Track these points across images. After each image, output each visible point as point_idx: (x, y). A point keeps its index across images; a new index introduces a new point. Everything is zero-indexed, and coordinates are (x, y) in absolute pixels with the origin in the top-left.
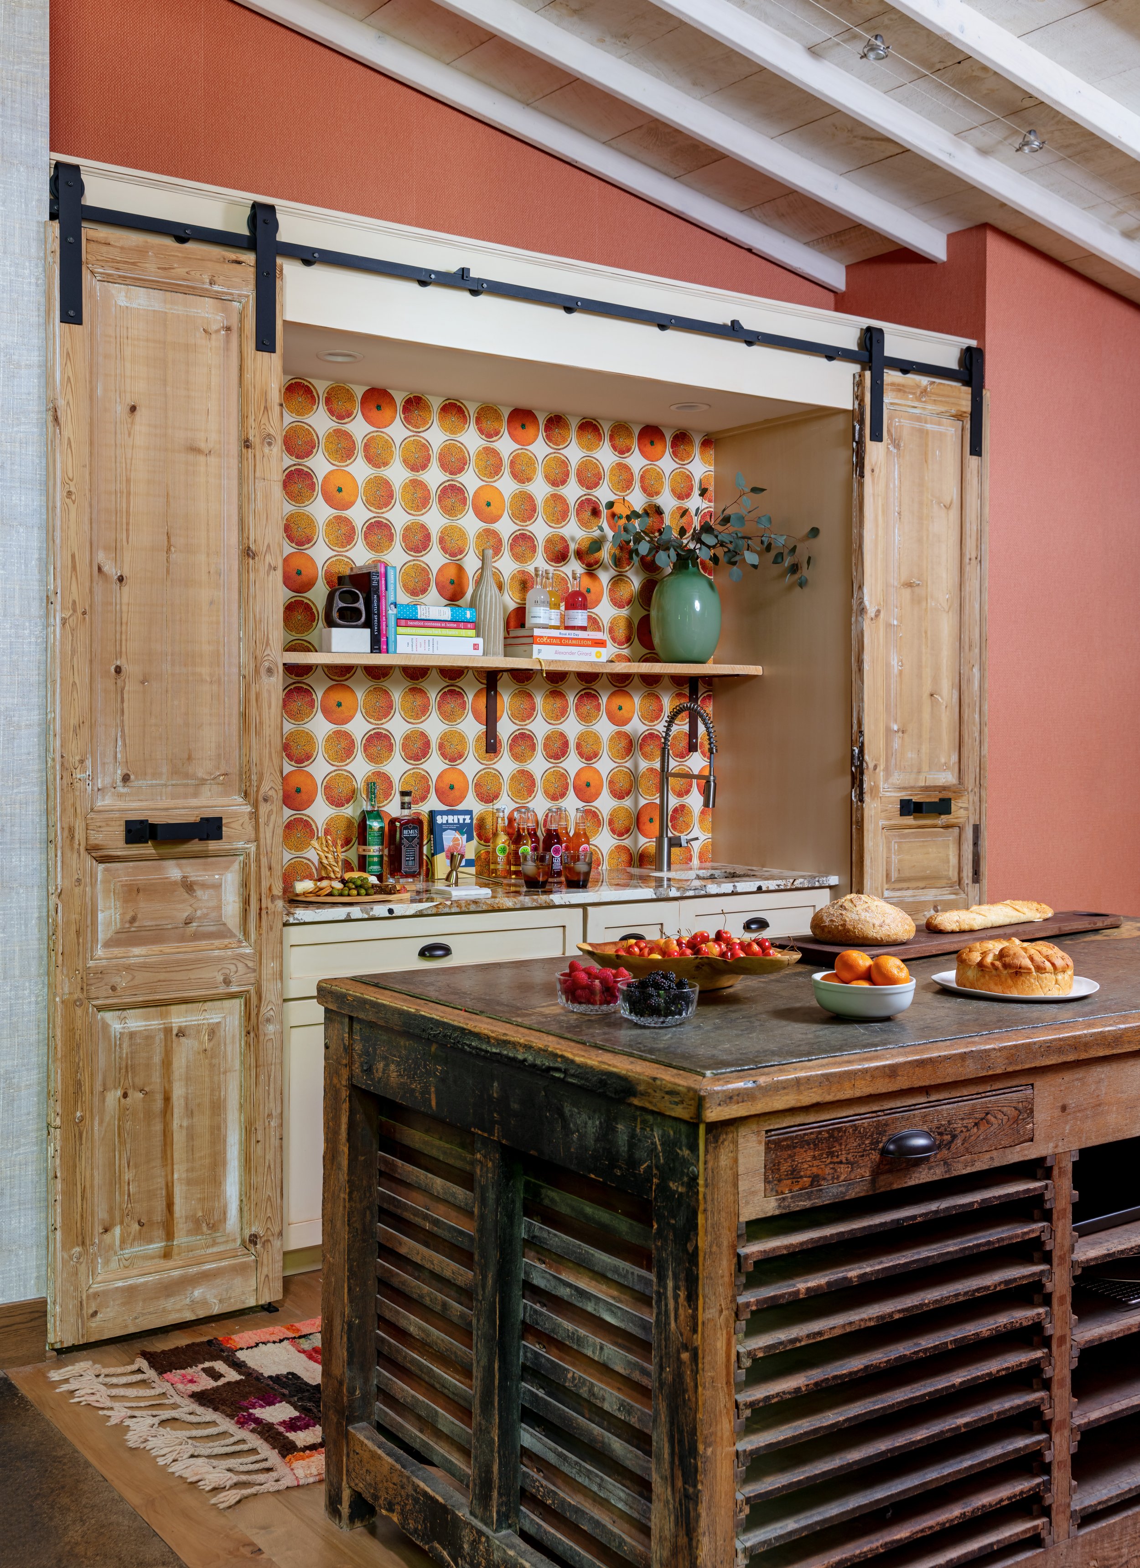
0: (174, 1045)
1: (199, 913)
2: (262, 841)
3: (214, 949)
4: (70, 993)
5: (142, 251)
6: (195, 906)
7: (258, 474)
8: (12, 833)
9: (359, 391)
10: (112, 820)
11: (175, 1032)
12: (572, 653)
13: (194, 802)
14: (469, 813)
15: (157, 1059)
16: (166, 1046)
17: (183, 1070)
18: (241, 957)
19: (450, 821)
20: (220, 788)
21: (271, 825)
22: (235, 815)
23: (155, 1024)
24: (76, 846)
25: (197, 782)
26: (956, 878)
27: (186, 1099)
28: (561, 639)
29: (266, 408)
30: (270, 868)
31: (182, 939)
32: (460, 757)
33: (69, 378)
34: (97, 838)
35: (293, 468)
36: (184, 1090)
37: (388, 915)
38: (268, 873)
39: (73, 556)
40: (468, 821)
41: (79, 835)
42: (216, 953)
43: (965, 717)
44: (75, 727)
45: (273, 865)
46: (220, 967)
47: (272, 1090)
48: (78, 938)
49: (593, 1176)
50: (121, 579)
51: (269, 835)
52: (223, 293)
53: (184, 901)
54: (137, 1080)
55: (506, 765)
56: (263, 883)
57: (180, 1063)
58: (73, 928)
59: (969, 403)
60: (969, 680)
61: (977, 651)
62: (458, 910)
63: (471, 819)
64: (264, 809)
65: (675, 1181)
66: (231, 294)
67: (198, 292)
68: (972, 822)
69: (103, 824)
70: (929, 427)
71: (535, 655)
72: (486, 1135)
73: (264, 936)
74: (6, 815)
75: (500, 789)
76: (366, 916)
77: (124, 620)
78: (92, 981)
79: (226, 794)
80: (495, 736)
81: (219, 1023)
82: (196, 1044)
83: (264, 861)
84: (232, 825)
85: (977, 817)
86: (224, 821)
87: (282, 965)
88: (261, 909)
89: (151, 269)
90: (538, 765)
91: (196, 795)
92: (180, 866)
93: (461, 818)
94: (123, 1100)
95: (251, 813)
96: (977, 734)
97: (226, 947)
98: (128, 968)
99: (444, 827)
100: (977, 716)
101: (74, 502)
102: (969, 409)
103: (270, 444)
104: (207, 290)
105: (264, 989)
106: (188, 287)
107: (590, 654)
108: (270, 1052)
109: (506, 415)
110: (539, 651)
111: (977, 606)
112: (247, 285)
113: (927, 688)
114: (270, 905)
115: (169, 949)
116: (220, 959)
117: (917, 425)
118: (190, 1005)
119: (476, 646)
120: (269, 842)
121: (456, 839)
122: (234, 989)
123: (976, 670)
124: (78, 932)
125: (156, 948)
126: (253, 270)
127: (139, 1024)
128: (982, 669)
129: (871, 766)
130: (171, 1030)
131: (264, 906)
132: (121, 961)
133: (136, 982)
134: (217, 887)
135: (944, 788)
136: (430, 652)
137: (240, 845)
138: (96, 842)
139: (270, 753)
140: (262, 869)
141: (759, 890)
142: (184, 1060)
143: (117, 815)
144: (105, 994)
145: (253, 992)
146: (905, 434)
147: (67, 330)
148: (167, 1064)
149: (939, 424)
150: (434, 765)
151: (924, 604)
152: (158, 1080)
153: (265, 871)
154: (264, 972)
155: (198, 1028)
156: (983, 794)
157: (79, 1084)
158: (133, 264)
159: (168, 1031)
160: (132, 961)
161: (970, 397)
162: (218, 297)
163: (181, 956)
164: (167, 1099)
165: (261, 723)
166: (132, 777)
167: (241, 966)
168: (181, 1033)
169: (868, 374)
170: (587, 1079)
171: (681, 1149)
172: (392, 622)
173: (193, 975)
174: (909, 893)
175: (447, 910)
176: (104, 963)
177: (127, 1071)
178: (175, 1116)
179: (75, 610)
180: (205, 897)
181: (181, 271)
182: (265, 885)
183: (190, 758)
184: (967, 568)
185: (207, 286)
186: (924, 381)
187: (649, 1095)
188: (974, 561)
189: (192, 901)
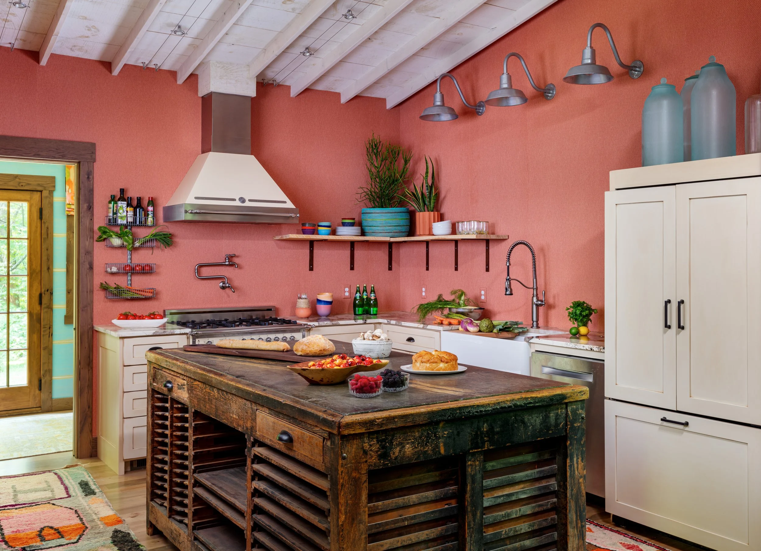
49: (539, 439)
65: (576, 423)
72: (480, 450)
170: (544, 401)
171: (578, 411)
187: (571, 396)
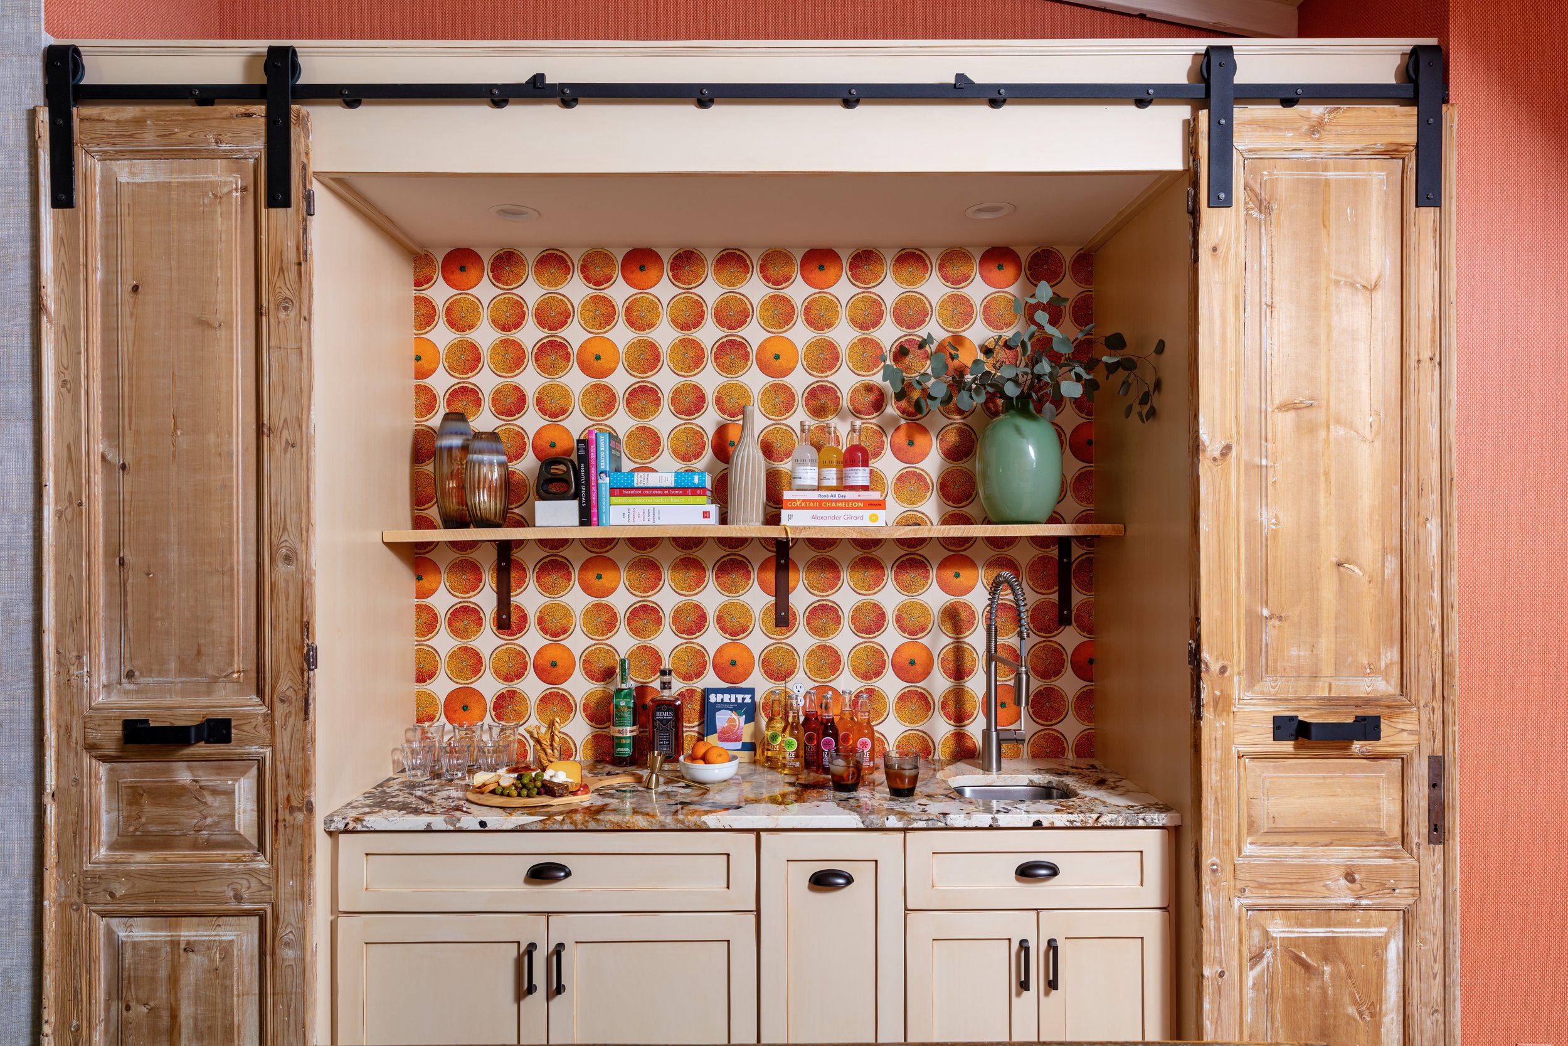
0: (182, 960)
1: (209, 821)
2: (279, 746)
3: (224, 860)
4: (66, 897)
5: (139, 122)
6: (205, 812)
7: (272, 343)
8: (10, 729)
9: (619, 256)
10: (110, 718)
11: (182, 946)
12: (835, 518)
13: (204, 701)
14: (751, 691)
15: (163, 973)
16: (172, 960)
17: (192, 988)
18: (253, 872)
19: (726, 700)
20: (236, 686)
21: (289, 729)
22: (248, 716)
23: (162, 935)
24: (73, 745)
25: (208, 680)
26: (1396, 832)
27: (196, 1019)
28: (820, 501)
29: (281, 269)
30: (288, 776)
31: (195, 846)
32: (744, 630)
33: (63, 264)
34: (95, 736)
35: (545, 341)
36: (193, 1009)
37: (479, 828)
38: (286, 782)
39: (69, 447)
40: (748, 700)
41: (76, 733)
42: (226, 865)
43: (1412, 595)
44: (72, 622)
45: (292, 772)
46: (230, 881)
47: (292, 1022)
48: (75, 837)
50: (123, 467)
51: (286, 740)
52: (232, 151)
53: (193, 807)
54: (140, 993)
55: (802, 640)
56: (280, 793)
57: (189, 980)
58: (70, 830)
59: (1414, 130)
60: (1418, 541)
61: (1435, 496)
62: (572, 827)
63: (753, 698)
64: (280, 709)
66: (241, 151)
67: (204, 154)
68: (1426, 752)
69: (102, 723)
70: (1331, 175)
71: (784, 521)
73: (281, 850)
74: (5, 711)
75: (795, 666)
76: (452, 828)
77: (127, 510)
78: (89, 886)
79: (242, 692)
80: (787, 608)
81: (232, 941)
82: (206, 961)
83: (281, 768)
84: (245, 728)
85: (1438, 745)
86: (233, 723)
87: (303, 884)
88: (277, 821)
89: (150, 138)
90: (845, 640)
91: (209, 693)
92: (191, 769)
93: (740, 697)
94: (125, 1013)
95: (265, 715)
96: (1436, 622)
97: (238, 860)
98: (128, 875)
99: (718, 706)
100: (1436, 596)
101: (69, 391)
102: (1413, 140)
103: (286, 309)
104: (213, 150)
105: (281, 909)
106: (191, 150)
107: (862, 518)
108: (289, 979)
109: (798, 257)
110: (790, 517)
111: (1435, 431)
112: (258, 139)
113: (1331, 552)
114: (288, 817)
115: (174, 856)
116: (231, 873)
117: (1306, 175)
118: (203, 919)
119: (706, 515)
120: (287, 747)
121: (731, 720)
122: (247, 906)
123: (1433, 526)
124: (75, 834)
125: (161, 854)
126: (263, 120)
127: (145, 934)
128: (1444, 525)
129: (1215, 667)
130: (178, 943)
131: (280, 818)
132: (121, 867)
133: (136, 891)
134: (230, 793)
135: (1368, 701)
136: (651, 523)
137: (253, 749)
138: (95, 741)
139: (288, 649)
140: (279, 777)
141: (1038, 825)
142: (192, 978)
143: (117, 712)
144: (102, 900)
145: (269, 911)
146: (1282, 190)
147: (61, 215)
148: (174, 980)
149: (1354, 169)
150: (712, 640)
151: (1322, 433)
152: (164, 996)
153: (281, 780)
154: (281, 891)
155: (209, 946)
156: (1449, 711)
157: (76, 992)
158: (131, 136)
159: (174, 944)
160: (133, 867)
161: (1415, 120)
162: (226, 156)
163: (186, 866)
164: (174, 1017)
165: (277, 616)
166: (137, 674)
167: (254, 882)
168: (190, 948)
169: (1203, 114)
172: (605, 492)
173: (199, 888)
174: (1297, 851)
175: (557, 827)
176: (103, 867)
177: (129, 982)
178: (183, 1036)
179: (71, 502)
180: (216, 804)
181: (183, 135)
182: (282, 794)
183: (199, 653)
184: (1413, 375)
185: (213, 147)
186: (1316, 111)
188: (1426, 364)
189: (202, 807)
